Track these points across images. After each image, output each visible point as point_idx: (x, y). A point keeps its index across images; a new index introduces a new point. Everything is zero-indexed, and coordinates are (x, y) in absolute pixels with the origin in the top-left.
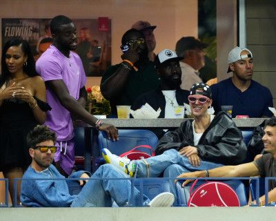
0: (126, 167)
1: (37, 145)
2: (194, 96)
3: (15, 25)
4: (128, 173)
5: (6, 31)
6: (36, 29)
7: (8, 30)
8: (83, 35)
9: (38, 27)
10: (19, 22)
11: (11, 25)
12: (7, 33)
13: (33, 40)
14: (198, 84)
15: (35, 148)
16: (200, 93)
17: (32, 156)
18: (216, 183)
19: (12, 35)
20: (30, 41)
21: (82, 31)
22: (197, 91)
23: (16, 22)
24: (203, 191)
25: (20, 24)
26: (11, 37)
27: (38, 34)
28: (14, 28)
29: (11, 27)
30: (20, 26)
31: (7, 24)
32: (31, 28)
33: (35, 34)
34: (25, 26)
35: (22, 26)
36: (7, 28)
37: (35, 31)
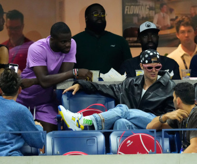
0: (78, 121)
3: (133, 4)
4: (79, 127)
5: (126, 10)
6: (152, 7)
7: (127, 8)
8: (193, 12)
9: (154, 6)
11: (130, 4)
12: (127, 11)
13: (150, 17)
16: (155, 62)
18: (140, 134)
19: (131, 13)
20: (147, 17)
21: (192, 8)
24: (129, 141)
25: (138, 4)
27: (154, 12)
28: (132, 6)
29: (130, 6)
30: (138, 5)
31: (127, 4)
32: (148, 7)
33: (151, 11)
34: (142, 5)
35: (140, 5)
36: (126, 7)
37: (151, 9)
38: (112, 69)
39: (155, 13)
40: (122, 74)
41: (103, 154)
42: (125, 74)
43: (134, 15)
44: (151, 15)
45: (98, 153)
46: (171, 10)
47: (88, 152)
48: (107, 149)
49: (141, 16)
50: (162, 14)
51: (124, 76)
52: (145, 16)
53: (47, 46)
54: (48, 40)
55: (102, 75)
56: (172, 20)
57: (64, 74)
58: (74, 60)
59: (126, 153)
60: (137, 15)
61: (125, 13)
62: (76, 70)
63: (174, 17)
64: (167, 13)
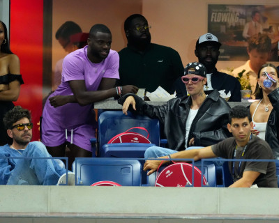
1: (14, 124)
2: (186, 76)
3: (221, 10)
5: (212, 17)
6: (243, 15)
9: (244, 14)
10: (225, 8)
11: (217, 11)
12: (214, 19)
13: (240, 26)
14: (191, 64)
15: (12, 128)
16: (193, 73)
17: (11, 136)
18: (182, 164)
19: (219, 21)
20: (236, 26)
22: (190, 71)
23: (223, 8)
24: (168, 172)
25: (227, 10)
26: (217, 22)
27: (244, 20)
28: (220, 14)
29: (218, 13)
30: (226, 13)
31: (214, 10)
32: (238, 14)
33: (241, 19)
34: (231, 12)
35: (228, 12)
36: (213, 14)
37: (241, 16)
38: (160, 87)
39: (246, 22)
40: (171, 93)
41: (139, 185)
42: (175, 94)
43: (221, 23)
44: (241, 24)
45: (133, 184)
46: (265, 19)
47: (121, 183)
48: (143, 180)
49: (230, 25)
50: (253, 23)
51: (174, 96)
52: (234, 25)
53: (84, 56)
54: (86, 50)
55: (148, 94)
56: (265, 30)
57: (105, 92)
58: (117, 76)
59: (165, 185)
60: (225, 24)
61: (212, 20)
62: (120, 88)
63: (268, 27)
64: (259, 22)
